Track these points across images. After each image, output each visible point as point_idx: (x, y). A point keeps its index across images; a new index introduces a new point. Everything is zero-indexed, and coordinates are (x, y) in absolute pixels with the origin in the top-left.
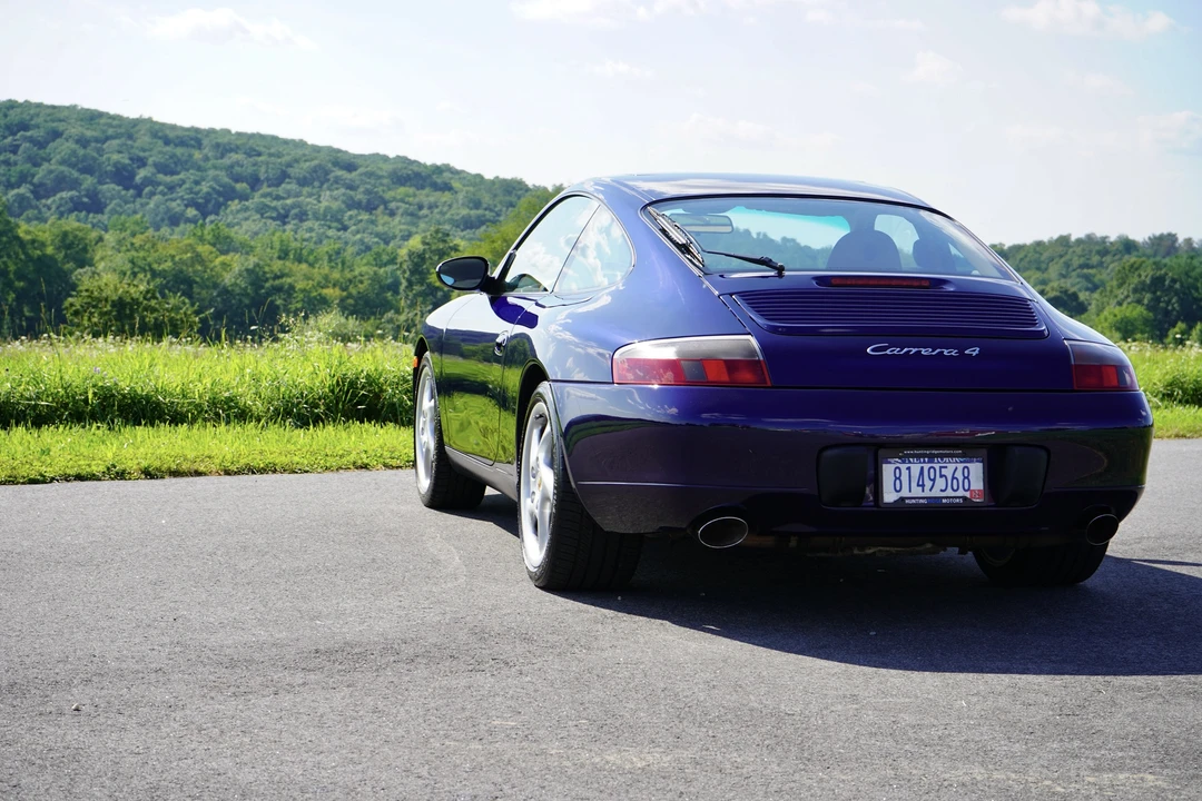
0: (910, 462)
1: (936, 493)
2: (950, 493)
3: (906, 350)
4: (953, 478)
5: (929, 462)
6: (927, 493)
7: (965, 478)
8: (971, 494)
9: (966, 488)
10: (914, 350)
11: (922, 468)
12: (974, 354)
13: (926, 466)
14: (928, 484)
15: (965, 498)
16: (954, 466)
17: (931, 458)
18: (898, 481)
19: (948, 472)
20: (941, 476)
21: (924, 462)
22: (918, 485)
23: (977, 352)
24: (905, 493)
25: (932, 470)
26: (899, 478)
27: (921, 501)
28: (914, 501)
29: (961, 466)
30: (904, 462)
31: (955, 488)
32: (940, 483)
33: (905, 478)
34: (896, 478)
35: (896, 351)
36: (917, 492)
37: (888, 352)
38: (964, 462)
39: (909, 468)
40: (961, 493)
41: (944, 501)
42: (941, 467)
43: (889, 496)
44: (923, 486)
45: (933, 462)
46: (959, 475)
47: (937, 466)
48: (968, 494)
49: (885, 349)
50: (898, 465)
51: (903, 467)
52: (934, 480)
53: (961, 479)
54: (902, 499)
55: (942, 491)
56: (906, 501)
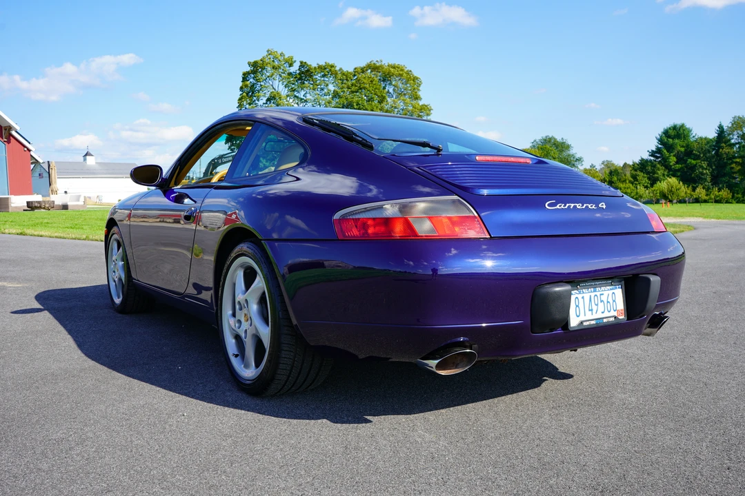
0: (583, 293)
1: (599, 315)
2: (607, 315)
3: (568, 205)
4: (608, 302)
5: (594, 291)
6: (595, 316)
7: (613, 301)
8: (618, 313)
9: (615, 308)
10: (572, 205)
11: (590, 296)
12: (604, 207)
13: (593, 294)
14: (595, 308)
15: (615, 317)
16: (607, 292)
17: (595, 288)
18: (578, 309)
19: (604, 298)
20: (602, 301)
21: (591, 292)
22: (590, 310)
24: (582, 318)
25: (596, 297)
26: (578, 306)
27: (592, 322)
28: (588, 323)
29: (610, 292)
30: (580, 293)
31: (609, 309)
32: (601, 305)
33: (581, 305)
34: (576, 306)
35: (562, 206)
36: (589, 316)
37: (558, 207)
38: (612, 289)
39: (583, 298)
40: (612, 313)
41: (605, 320)
42: (600, 295)
43: (574, 322)
44: (592, 310)
45: (596, 291)
46: (610, 299)
47: (598, 294)
48: (615, 314)
49: (556, 204)
50: (577, 295)
51: (580, 296)
52: (597, 305)
53: (611, 302)
54: (581, 322)
55: (603, 313)
56: (585, 324)
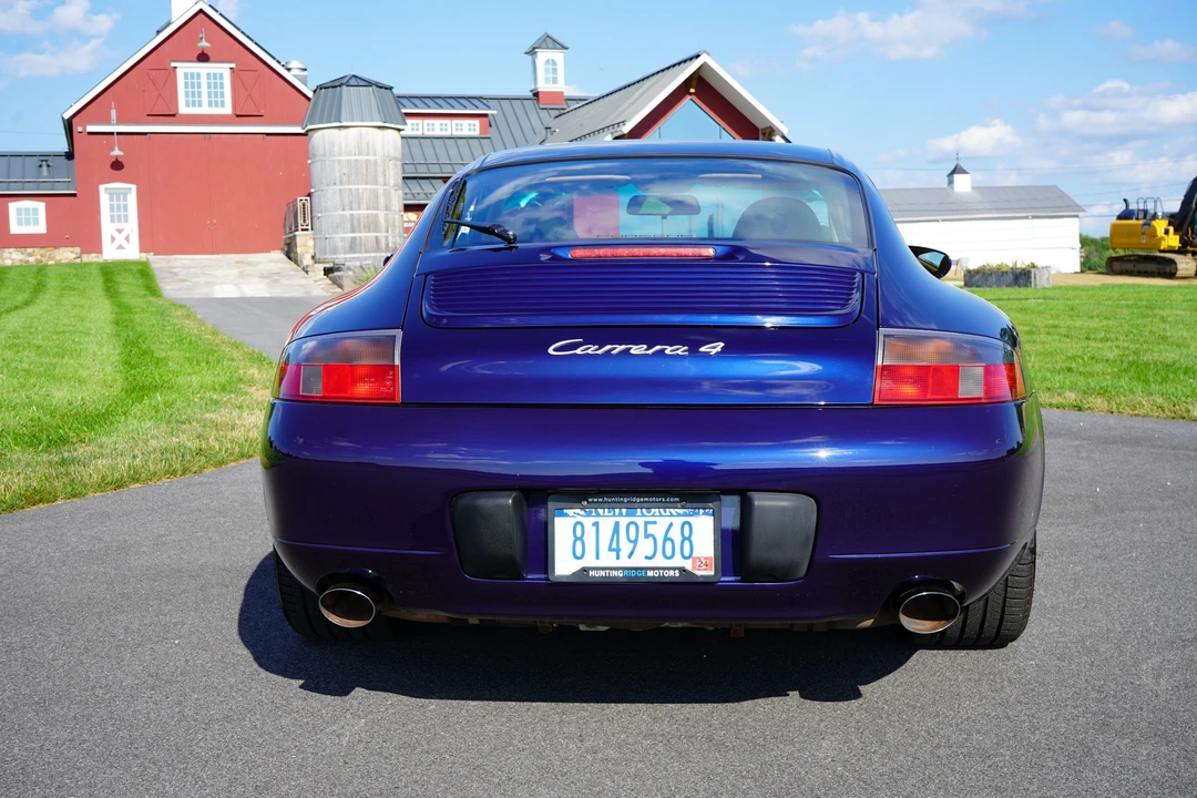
0: (598, 515)
1: (638, 561)
2: (659, 561)
3: (607, 347)
4: (666, 539)
5: (627, 515)
6: (625, 562)
7: (684, 539)
8: (694, 563)
9: (687, 553)
10: (623, 347)
11: (617, 524)
12: (714, 351)
13: (624, 521)
14: (626, 547)
15: (683, 570)
16: (668, 520)
17: (631, 508)
18: (579, 543)
19: (658, 530)
20: (647, 536)
21: (621, 515)
22: (610, 549)
23: (719, 349)
24: (589, 561)
25: (632, 528)
26: (581, 539)
27: (615, 573)
28: (602, 573)
29: (678, 521)
30: (589, 515)
31: (669, 553)
32: (645, 546)
33: (590, 538)
34: (576, 539)
35: (592, 349)
36: (608, 560)
37: (580, 351)
38: (685, 515)
39: (596, 524)
40: (678, 562)
41: (650, 573)
42: (646, 523)
43: (565, 565)
44: (618, 551)
45: (634, 515)
46: (675, 534)
47: (640, 521)
48: (688, 565)
49: (575, 346)
50: (579, 519)
51: (588, 522)
52: (635, 542)
53: (678, 540)
54: (585, 570)
55: (647, 558)
56: (591, 573)
